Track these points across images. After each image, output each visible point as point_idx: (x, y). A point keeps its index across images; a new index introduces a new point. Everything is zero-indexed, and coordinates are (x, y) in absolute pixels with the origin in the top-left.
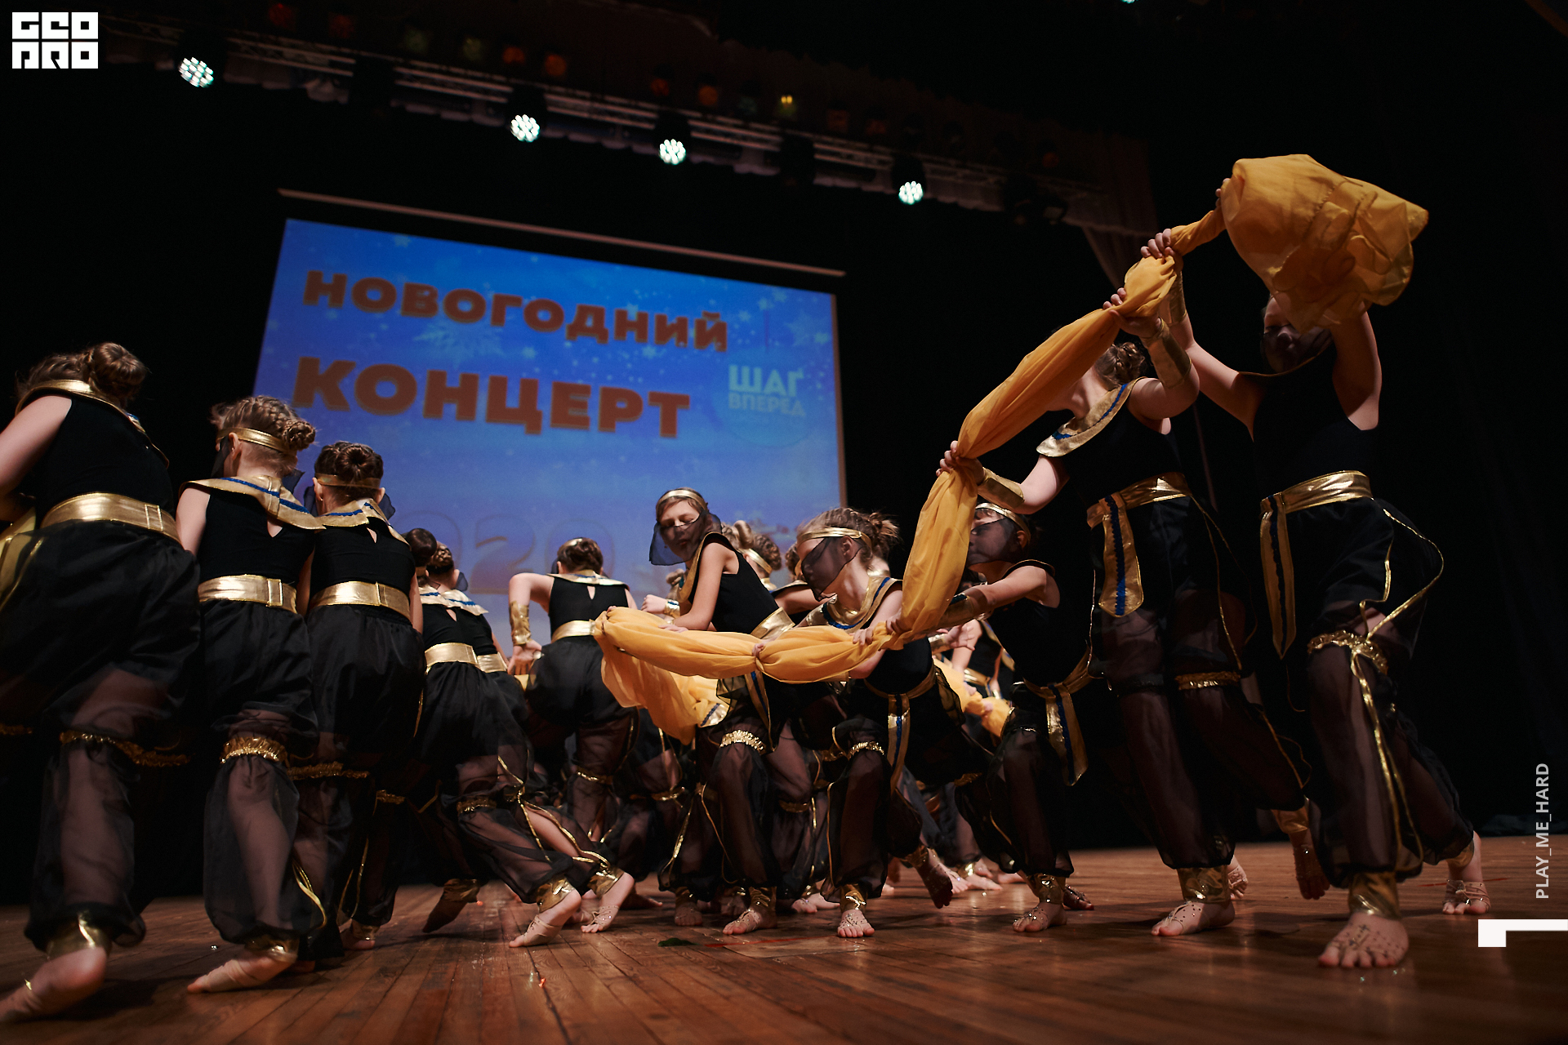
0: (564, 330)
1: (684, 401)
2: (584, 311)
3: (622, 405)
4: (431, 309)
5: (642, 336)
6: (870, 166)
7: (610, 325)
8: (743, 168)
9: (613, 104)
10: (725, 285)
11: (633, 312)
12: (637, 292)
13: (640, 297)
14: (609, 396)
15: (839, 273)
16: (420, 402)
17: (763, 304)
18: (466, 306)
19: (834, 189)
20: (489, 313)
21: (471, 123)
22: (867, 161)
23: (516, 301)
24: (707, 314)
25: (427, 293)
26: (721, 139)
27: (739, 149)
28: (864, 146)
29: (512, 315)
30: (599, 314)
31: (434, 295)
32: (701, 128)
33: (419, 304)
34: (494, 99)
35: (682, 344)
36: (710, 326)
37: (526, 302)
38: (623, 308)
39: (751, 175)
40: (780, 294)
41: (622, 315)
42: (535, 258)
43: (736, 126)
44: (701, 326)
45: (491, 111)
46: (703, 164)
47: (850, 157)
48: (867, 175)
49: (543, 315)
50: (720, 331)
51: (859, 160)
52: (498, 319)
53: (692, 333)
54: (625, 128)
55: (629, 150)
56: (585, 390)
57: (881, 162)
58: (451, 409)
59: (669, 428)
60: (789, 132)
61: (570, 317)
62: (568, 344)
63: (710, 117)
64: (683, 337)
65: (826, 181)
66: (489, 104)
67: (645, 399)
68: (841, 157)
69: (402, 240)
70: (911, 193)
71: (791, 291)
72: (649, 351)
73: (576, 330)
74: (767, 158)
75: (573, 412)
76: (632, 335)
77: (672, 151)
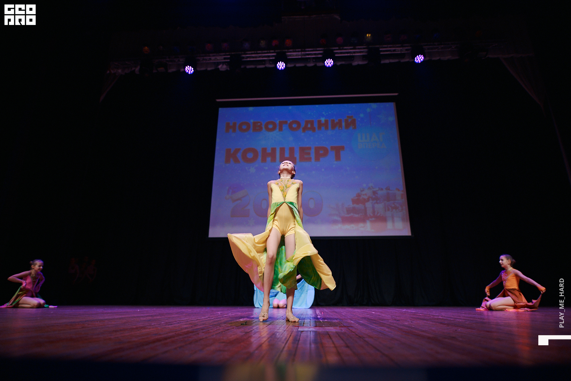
0: (301, 130)
1: (343, 148)
2: (307, 122)
3: (322, 152)
4: (261, 129)
5: (327, 128)
6: (402, 52)
7: (316, 125)
8: (355, 63)
9: (308, 51)
10: (354, 106)
11: (323, 119)
12: (324, 113)
13: (325, 115)
14: (317, 149)
15: (396, 94)
16: (260, 158)
17: (368, 110)
18: (271, 126)
19: (390, 63)
20: (278, 127)
21: (266, 67)
22: (401, 50)
23: (286, 122)
24: (348, 117)
25: (259, 124)
26: (346, 55)
27: (353, 57)
28: (399, 45)
29: (285, 127)
30: (312, 123)
31: (261, 124)
32: (338, 53)
33: (257, 128)
34: (271, 58)
35: (340, 128)
36: (349, 121)
37: (289, 122)
38: (320, 119)
39: (358, 65)
40: (374, 105)
41: (320, 122)
42: (290, 107)
43: (351, 49)
44: (346, 121)
45: (271, 62)
46: (341, 65)
47: (394, 51)
48: (402, 56)
49: (294, 126)
50: (353, 122)
51: (398, 51)
52: (281, 129)
53: (344, 124)
54: (313, 58)
55: (316, 65)
56: (309, 148)
57: (407, 50)
58: (269, 159)
59: (338, 158)
60: (370, 46)
61: (303, 125)
62: (303, 134)
63: (341, 48)
64: (341, 126)
65: (387, 61)
66: (270, 60)
67: (329, 149)
68: (391, 52)
69: (251, 109)
70: (419, 59)
71: (378, 103)
72: (330, 132)
73: (305, 129)
74: (363, 57)
75: (306, 156)
76: (323, 128)
77: (329, 63)
